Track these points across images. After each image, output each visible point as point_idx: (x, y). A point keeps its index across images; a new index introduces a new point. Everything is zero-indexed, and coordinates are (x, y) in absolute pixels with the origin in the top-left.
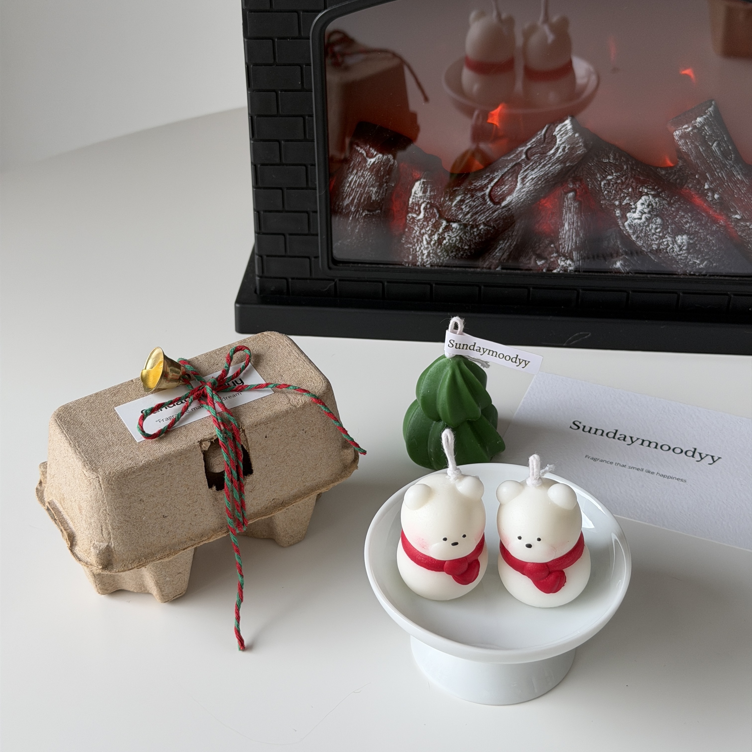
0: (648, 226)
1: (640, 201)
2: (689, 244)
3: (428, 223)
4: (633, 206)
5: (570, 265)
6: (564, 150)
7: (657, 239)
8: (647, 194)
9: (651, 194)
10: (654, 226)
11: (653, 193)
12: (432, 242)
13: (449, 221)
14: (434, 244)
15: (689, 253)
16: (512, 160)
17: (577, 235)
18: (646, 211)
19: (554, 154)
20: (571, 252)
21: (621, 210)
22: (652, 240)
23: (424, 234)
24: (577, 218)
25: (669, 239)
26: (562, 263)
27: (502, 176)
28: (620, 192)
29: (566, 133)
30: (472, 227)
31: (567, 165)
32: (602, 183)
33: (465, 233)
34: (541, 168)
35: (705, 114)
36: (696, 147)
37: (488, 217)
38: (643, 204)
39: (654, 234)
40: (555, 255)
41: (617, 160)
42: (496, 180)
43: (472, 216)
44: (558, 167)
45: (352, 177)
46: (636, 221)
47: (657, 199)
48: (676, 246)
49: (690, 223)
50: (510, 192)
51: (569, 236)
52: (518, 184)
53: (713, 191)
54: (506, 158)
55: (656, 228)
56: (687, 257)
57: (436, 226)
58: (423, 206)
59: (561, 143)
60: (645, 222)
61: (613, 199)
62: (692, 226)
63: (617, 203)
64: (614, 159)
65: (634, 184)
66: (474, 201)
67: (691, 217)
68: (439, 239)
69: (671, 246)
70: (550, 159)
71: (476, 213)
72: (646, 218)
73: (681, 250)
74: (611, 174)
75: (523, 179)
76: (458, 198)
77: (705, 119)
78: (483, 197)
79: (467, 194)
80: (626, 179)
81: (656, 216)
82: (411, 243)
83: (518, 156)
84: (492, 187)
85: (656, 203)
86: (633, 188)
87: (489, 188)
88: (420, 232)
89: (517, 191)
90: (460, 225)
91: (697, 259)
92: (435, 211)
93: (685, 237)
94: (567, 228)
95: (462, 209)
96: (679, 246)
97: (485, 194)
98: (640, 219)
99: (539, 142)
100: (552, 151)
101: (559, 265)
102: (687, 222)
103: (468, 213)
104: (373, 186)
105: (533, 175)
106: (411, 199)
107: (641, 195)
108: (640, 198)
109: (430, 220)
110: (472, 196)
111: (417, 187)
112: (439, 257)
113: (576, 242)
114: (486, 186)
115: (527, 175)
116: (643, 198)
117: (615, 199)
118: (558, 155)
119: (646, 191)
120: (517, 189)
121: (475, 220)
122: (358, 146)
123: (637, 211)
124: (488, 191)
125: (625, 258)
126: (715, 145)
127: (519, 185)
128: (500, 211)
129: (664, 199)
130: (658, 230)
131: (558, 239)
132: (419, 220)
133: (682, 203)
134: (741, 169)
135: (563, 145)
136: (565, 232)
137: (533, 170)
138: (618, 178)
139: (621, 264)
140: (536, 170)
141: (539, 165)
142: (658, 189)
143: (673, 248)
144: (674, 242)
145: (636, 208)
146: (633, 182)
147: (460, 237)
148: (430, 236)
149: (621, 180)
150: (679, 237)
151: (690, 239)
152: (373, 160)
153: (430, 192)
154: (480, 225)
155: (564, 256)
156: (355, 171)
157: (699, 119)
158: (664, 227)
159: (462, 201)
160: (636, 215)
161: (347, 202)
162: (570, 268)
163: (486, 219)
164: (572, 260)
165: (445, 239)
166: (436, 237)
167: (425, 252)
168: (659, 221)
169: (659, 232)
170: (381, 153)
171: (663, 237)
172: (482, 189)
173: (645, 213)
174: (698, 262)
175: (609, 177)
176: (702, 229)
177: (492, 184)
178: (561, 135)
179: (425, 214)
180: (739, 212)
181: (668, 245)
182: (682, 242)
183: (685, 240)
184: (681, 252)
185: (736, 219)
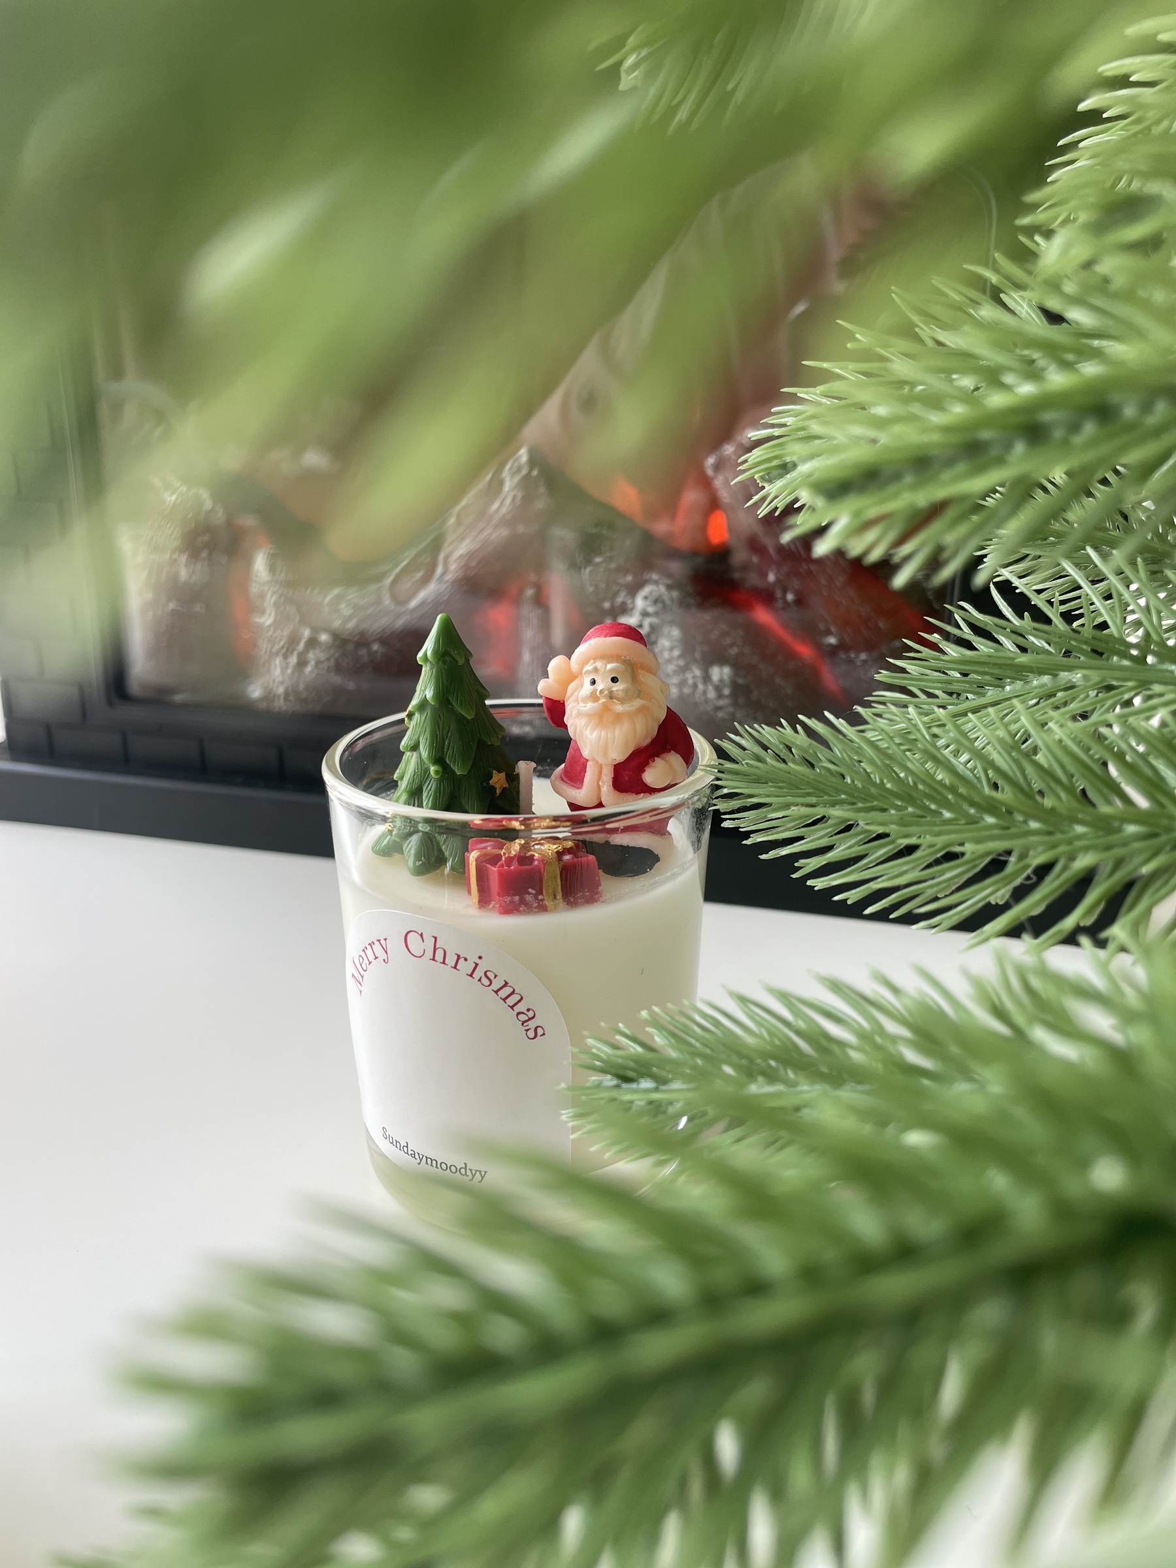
1: (643, 594)
2: (735, 686)
3: (281, 633)
4: (631, 606)
6: (512, 501)
7: (675, 672)
8: (656, 583)
9: (664, 583)
10: (667, 644)
11: (667, 581)
12: (290, 670)
13: (314, 630)
14: (293, 674)
15: (736, 704)
18: (651, 610)
19: (497, 511)
22: (668, 676)
23: (276, 655)
25: (697, 672)
27: (415, 555)
29: (519, 470)
31: (520, 531)
32: (586, 572)
34: (476, 536)
37: (386, 628)
38: (646, 598)
39: (669, 661)
42: (403, 563)
43: (356, 624)
44: (504, 532)
47: (675, 594)
48: (710, 688)
49: (739, 647)
50: (426, 582)
52: (439, 567)
53: (785, 586)
55: (672, 649)
57: (294, 640)
58: (273, 601)
59: (510, 488)
61: (602, 599)
62: (744, 655)
63: (607, 605)
65: (638, 569)
66: (362, 597)
68: (299, 663)
69: (701, 687)
70: (490, 519)
71: (366, 620)
72: (651, 625)
73: (720, 696)
74: (602, 555)
75: (447, 558)
78: (378, 589)
79: (352, 586)
81: (671, 623)
83: (446, 520)
85: (672, 600)
86: (634, 575)
87: (391, 576)
88: (270, 652)
89: (438, 580)
92: (293, 609)
93: (727, 670)
95: (339, 610)
96: (718, 689)
97: (383, 586)
99: (479, 495)
100: (495, 506)
102: (735, 645)
103: (351, 617)
105: (463, 549)
106: (251, 587)
107: (646, 584)
108: (643, 589)
109: (285, 627)
110: (358, 587)
111: (260, 563)
114: (386, 572)
115: (452, 551)
116: (649, 588)
118: (503, 511)
119: (656, 578)
120: (435, 576)
121: (363, 632)
123: (636, 613)
124: (388, 582)
127: (439, 570)
128: (407, 615)
130: (676, 653)
132: (268, 629)
133: (726, 611)
135: (513, 493)
137: (463, 539)
138: (612, 559)
140: (467, 541)
141: (473, 531)
143: (705, 692)
144: (707, 678)
145: (634, 607)
146: (636, 566)
147: (336, 661)
148: (285, 658)
149: (617, 563)
150: (716, 669)
151: (737, 674)
153: (286, 574)
154: (372, 641)
158: (687, 647)
159: (339, 598)
163: (383, 631)
165: (309, 663)
166: (294, 660)
168: (677, 634)
171: (686, 668)
172: (377, 577)
173: (649, 615)
176: (764, 663)
177: (397, 569)
178: (512, 475)
179: (276, 617)
180: (833, 629)
181: (695, 686)
182: (721, 681)
183: (726, 677)
184: (721, 703)
185: (831, 645)
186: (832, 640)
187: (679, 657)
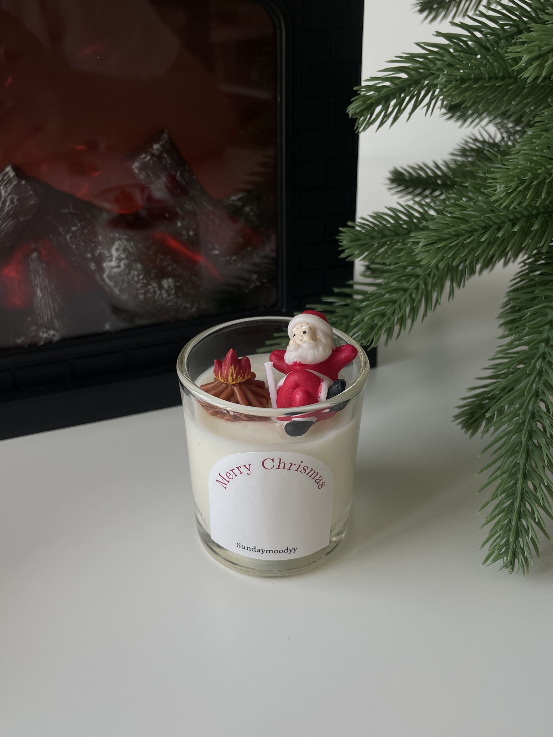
0: (129, 273)
1: (114, 247)
2: (176, 287)
4: (108, 255)
5: (54, 335)
6: (12, 202)
7: (142, 287)
8: (119, 239)
9: (124, 239)
10: (136, 273)
11: (125, 237)
15: (177, 297)
17: (54, 300)
18: (123, 256)
20: (52, 320)
21: (95, 262)
22: (137, 289)
24: (49, 281)
25: (155, 285)
26: (45, 335)
28: (89, 243)
29: (10, 181)
31: (22, 219)
32: (68, 237)
35: (161, 140)
38: (117, 250)
39: (138, 282)
40: (34, 328)
44: (11, 223)
46: (115, 270)
47: (132, 243)
48: (163, 291)
49: (171, 265)
51: (45, 304)
53: (187, 228)
55: (139, 275)
56: (177, 303)
59: (7, 194)
60: (124, 271)
61: (84, 252)
62: (175, 269)
63: (89, 255)
67: (171, 260)
69: (158, 292)
72: (124, 264)
73: (169, 295)
74: (75, 225)
77: (162, 146)
81: (135, 261)
91: (187, 302)
93: (170, 280)
94: (41, 295)
96: (167, 291)
101: (42, 337)
102: (168, 265)
107: (113, 240)
108: (113, 244)
113: (55, 309)
116: (117, 243)
117: (86, 251)
118: (7, 209)
119: (117, 236)
123: (114, 259)
129: (139, 243)
130: (141, 277)
131: (34, 310)
135: (10, 197)
136: (39, 299)
138: (83, 228)
142: (130, 232)
143: (160, 294)
144: (161, 287)
145: (111, 256)
149: (88, 229)
150: (165, 281)
151: (175, 281)
155: (45, 327)
157: (156, 147)
158: (146, 272)
160: (113, 263)
162: (56, 339)
164: (55, 329)
168: (139, 266)
171: (148, 284)
173: (122, 259)
174: (189, 306)
175: (74, 229)
176: (185, 271)
180: (217, 246)
181: (155, 292)
182: (169, 287)
183: (171, 284)
184: (171, 298)
185: (216, 254)
186: (217, 252)
187: (143, 279)
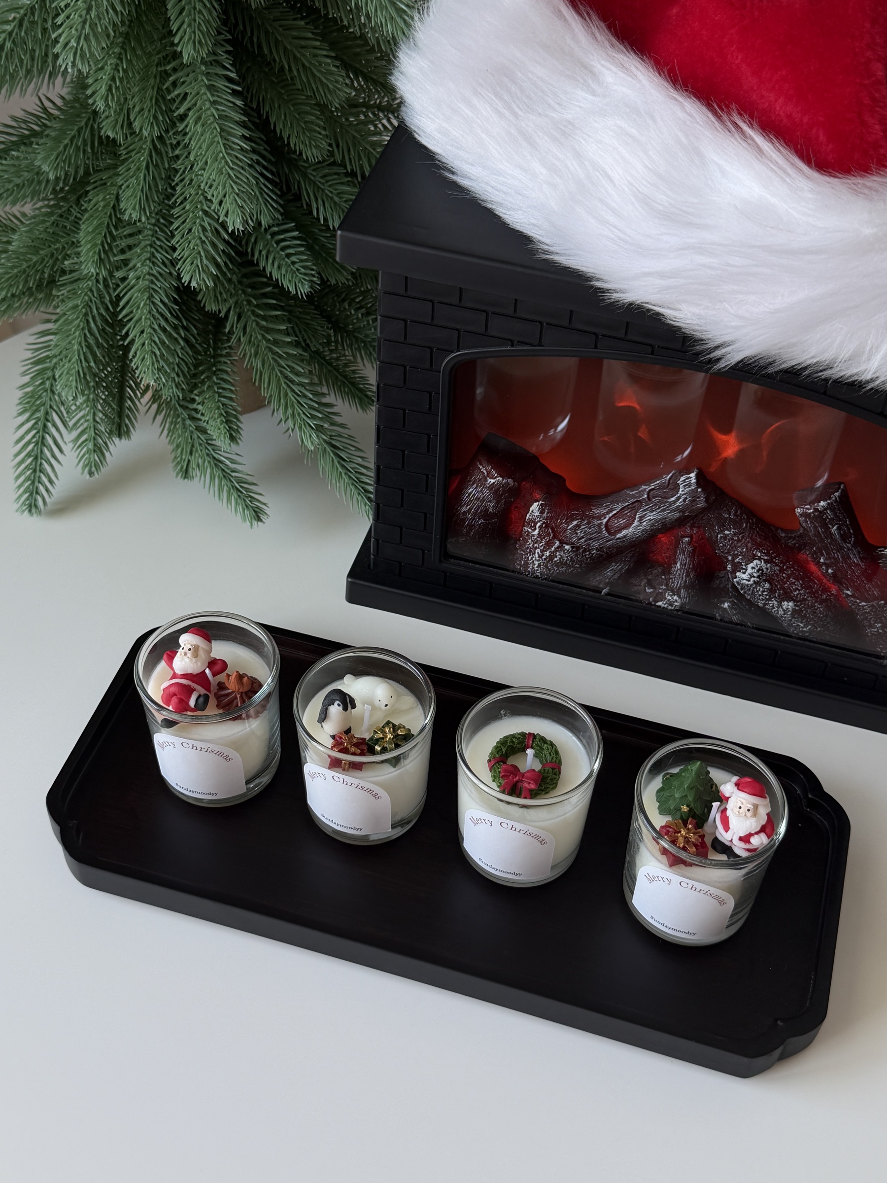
0: (756, 587)
1: (751, 565)
2: (794, 611)
3: (541, 540)
4: (744, 567)
5: (676, 601)
6: (684, 500)
7: (763, 600)
8: (760, 559)
9: (764, 559)
10: (761, 589)
11: (766, 558)
12: (544, 557)
13: (561, 542)
14: (545, 559)
15: (793, 617)
16: (633, 496)
17: (688, 575)
18: (755, 575)
19: (674, 502)
20: (680, 589)
21: (732, 566)
22: (759, 599)
23: (536, 548)
24: (690, 561)
25: (775, 602)
26: (669, 597)
27: (622, 509)
28: (734, 549)
29: (689, 485)
30: (585, 551)
31: (686, 515)
32: (719, 536)
33: (576, 555)
34: (660, 512)
35: (830, 498)
36: (815, 527)
37: (601, 544)
38: (753, 568)
39: (760, 595)
40: (664, 587)
41: (738, 516)
42: (615, 512)
43: (586, 541)
44: (678, 514)
45: (471, 490)
46: (744, 581)
47: (769, 565)
48: (781, 609)
49: (799, 590)
50: (627, 526)
51: (679, 575)
52: (636, 521)
53: (828, 566)
54: (628, 492)
55: (764, 591)
56: (791, 620)
57: (549, 544)
58: (539, 524)
59: (683, 493)
60: (751, 585)
61: (726, 553)
62: (801, 594)
63: (730, 558)
64: (735, 515)
65: (750, 544)
66: (590, 528)
67: (801, 585)
68: (550, 555)
69: (776, 608)
70: (670, 505)
71: (590, 539)
72: (754, 581)
73: (784, 614)
74: (729, 530)
75: (641, 518)
76: (575, 523)
77: (829, 504)
78: (600, 525)
79: (584, 520)
80: (743, 537)
81: (765, 581)
82: (524, 551)
83: (641, 493)
84: (610, 518)
85: (767, 569)
86: (747, 549)
87: (607, 518)
88: (533, 545)
89: (633, 527)
90: (573, 547)
91: (801, 623)
92: (550, 530)
93: (791, 604)
94: (679, 567)
95: (577, 533)
96: (784, 610)
97: (602, 523)
98: (749, 581)
99: (662, 487)
100: (673, 499)
101: (666, 598)
102: (797, 589)
103: (582, 537)
104: (490, 501)
105: (651, 516)
106: (528, 516)
107: (754, 557)
108: (752, 562)
109: (544, 538)
110: (589, 523)
111: (535, 507)
112: (550, 570)
113: (686, 581)
114: (604, 515)
115: (645, 515)
116: (755, 562)
117: (728, 553)
118: (678, 504)
119: (759, 555)
120: (633, 525)
121: (589, 545)
122: (481, 465)
123: (747, 573)
124: (605, 520)
125: (733, 601)
126: (835, 528)
127: (636, 523)
128: (614, 541)
129: (777, 565)
130: (765, 593)
131: (669, 573)
132: (533, 536)
133: (795, 570)
134: (859, 553)
135: (685, 496)
136: (676, 569)
137: (652, 512)
138: (735, 534)
139: (729, 606)
140: (654, 513)
141: (659, 508)
142: (772, 553)
143: (778, 610)
144: (780, 605)
145: (746, 570)
146: (749, 542)
147: (571, 558)
148: (542, 551)
149: (738, 538)
150: (786, 603)
151: (796, 605)
152: (493, 481)
153: (547, 513)
154: (593, 550)
155: (672, 591)
156: (475, 486)
157: (822, 503)
158: (771, 591)
159: (578, 526)
160: (745, 576)
161: (464, 509)
162: (676, 604)
163: (599, 545)
164: (679, 597)
165: (556, 557)
166: (548, 553)
167: (537, 563)
168: (767, 585)
169: (766, 595)
170: (501, 477)
171: (770, 600)
172: (599, 518)
173: (754, 577)
174: (802, 625)
175: (727, 532)
176: (811, 597)
177: (611, 515)
178: (685, 486)
179: (539, 532)
181: (773, 606)
182: (788, 608)
183: (790, 606)
